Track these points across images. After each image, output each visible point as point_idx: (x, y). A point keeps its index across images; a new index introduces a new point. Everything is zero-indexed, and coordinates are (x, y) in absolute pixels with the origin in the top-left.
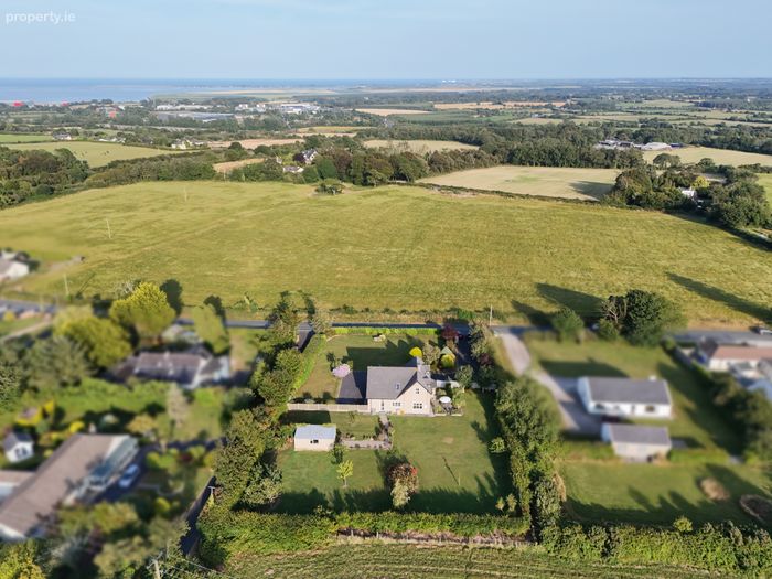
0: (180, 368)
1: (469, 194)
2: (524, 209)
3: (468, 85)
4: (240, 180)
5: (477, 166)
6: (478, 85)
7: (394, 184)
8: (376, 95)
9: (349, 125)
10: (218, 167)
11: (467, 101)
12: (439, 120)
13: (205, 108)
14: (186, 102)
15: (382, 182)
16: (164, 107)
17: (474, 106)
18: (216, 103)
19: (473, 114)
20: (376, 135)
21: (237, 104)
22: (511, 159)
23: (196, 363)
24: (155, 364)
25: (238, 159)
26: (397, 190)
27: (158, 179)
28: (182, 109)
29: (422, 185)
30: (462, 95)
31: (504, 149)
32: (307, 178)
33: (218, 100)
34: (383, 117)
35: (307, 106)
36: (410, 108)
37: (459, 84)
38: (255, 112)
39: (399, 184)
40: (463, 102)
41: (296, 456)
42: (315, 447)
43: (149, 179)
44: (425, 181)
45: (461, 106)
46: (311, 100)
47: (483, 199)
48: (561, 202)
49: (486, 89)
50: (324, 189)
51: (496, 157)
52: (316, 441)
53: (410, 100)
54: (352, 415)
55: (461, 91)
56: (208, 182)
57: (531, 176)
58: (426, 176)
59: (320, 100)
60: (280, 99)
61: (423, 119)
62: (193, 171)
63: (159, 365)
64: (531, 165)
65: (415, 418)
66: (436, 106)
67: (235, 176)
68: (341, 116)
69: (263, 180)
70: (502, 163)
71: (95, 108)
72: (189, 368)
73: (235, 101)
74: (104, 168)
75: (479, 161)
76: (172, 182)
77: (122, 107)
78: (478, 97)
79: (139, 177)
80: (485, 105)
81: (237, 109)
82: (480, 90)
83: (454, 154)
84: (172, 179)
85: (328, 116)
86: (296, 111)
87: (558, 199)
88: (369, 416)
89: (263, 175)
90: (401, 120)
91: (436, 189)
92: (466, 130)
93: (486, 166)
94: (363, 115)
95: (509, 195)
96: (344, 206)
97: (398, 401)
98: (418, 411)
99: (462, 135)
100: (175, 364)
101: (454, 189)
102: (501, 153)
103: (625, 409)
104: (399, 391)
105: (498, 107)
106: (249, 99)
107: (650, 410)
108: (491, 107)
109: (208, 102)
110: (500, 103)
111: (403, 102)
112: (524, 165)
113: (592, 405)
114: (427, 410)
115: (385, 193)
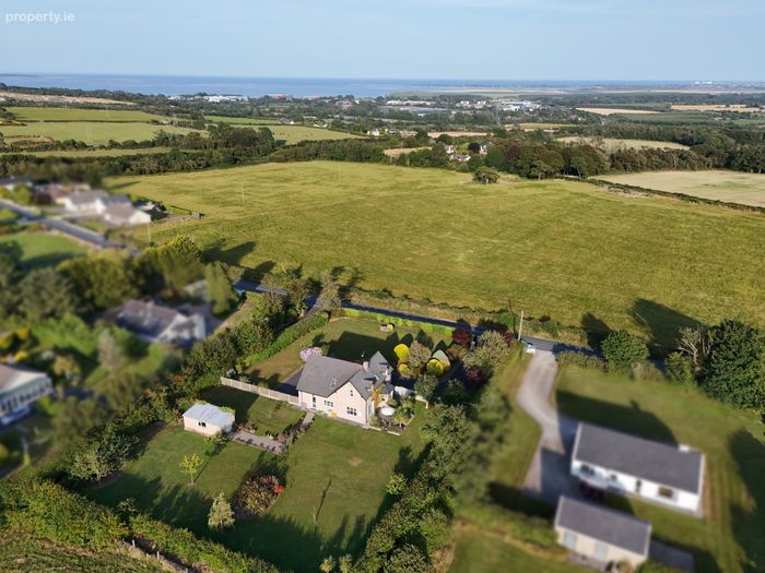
1: (640, 195)
2: (699, 215)
3: (727, 87)
4: (404, 164)
5: (680, 168)
6: (738, 87)
7: (562, 178)
8: (607, 96)
9: (562, 123)
10: (388, 153)
11: (714, 103)
12: (669, 121)
13: (428, 104)
15: (548, 175)
16: (393, 102)
17: (723, 108)
18: (440, 100)
19: (715, 116)
20: (572, 132)
21: (459, 101)
22: (729, 163)
28: (407, 105)
29: (591, 182)
30: (711, 97)
31: (722, 151)
33: (443, 98)
34: (604, 116)
35: (528, 104)
36: (641, 109)
37: (714, 86)
38: (473, 108)
39: (566, 178)
40: (708, 103)
44: (597, 178)
45: (703, 108)
46: (534, 99)
47: (656, 201)
48: (758, 213)
49: (748, 92)
50: (479, 179)
51: (709, 160)
53: (644, 100)
55: (712, 93)
56: (374, 164)
58: (604, 172)
59: (544, 99)
60: (506, 97)
61: (647, 119)
64: (756, 171)
66: (673, 107)
68: (558, 114)
70: (717, 167)
73: (458, 98)
74: (294, 146)
75: (684, 163)
80: (734, 108)
81: (458, 105)
82: (739, 93)
85: (542, 113)
86: (513, 108)
89: (427, 160)
90: (622, 119)
91: (606, 187)
92: (690, 131)
93: (693, 169)
94: (582, 114)
95: (694, 199)
99: (683, 136)
101: (626, 188)
102: (719, 155)
103: (627, 482)
104: (333, 389)
105: (752, 110)
106: (473, 97)
107: (666, 493)
108: (741, 110)
109: (434, 99)
110: (756, 106)
111: (636, 102)
112: (745, 171)
113: (576, 464)
114: (361, 418)
115: (544, 186)
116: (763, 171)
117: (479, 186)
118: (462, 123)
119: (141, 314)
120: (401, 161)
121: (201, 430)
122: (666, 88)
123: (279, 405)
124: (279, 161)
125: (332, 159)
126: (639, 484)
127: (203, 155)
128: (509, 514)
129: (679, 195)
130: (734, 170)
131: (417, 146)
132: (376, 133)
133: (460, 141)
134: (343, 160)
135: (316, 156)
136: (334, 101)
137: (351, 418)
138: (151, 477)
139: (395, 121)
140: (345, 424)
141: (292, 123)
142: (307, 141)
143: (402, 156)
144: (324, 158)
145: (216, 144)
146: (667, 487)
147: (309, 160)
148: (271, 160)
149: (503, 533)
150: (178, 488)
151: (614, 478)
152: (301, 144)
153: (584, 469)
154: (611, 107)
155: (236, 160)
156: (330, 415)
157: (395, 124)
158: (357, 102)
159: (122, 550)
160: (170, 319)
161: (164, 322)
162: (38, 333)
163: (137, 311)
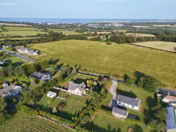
1: (142, 48)
2: (153, 52)
5: (152, 41)
8: (139, 23)
9: (128, 29)
10: (88, 38)
12: (152, 29)
13: (98, 25)
15: (123, 43)
16: (90, 24)
17: (165, 26)
19: (163, 28)
20: (130, 32)
21: (105, 24)
22: (163, 39)
28: (93, 25)
29: (132, 44)
30: (162, 23)
31: (162, 37)
33: (101, 23)
34: (137, 28)
35: (120, 25)
36: (146, 26)
37: (163, 20)
38: (108, 26)
40: (162, 24)
44: (133, 43)
45: (160, 26)
47: (145, 49)
49: (171, 22)
51: (159, 39)
53: (147, 24)
55: (163, 22)
57: (166, 44)
59: (124, 24)
60: (116, 23)
61: (147, 29)
64: (169, 41)
66: (154, 26)
68: (127, 27)
74: (67, 36)
80: (167, 26)
81: (105, 25)
85: (124, 27)
86: (117, 26)
88: (68, 93)
90: (141, 28)
91: (135, 46)
93: (155, 41)
94: (133, 27)
95: (153, 49)
96: (109, 48)
97: (74, 91)
101: (139, 46)
103: (126, 105)
104: (74, 89)
105: (171, 26)
106: (108, 23)
107: (133, 107)
108: (169, 26)
109: (99, 24)
111: (145, 24)
112: (167, 41)
113: (118, 102)
114: (80, 94)
115: (121, 46)
116: (170, 42)
117: (107, 45)
118: (105, 30)
119: (38, 75)
120: (91, 40)
121: (50, 96)
122: (152, 21)
123: (64, 92)
124: (64, 40)
125: (76, 39)
126: (128, 105)
127: (47, 39)
128: (105, 110)
129: (150, 48)
130: (164, 41)
131: (94, 36)
132: (86, 33)
133: (104, 34)
134: (78, 39)
135: (72, 39)
136: (77, 24)
137: (78, 94)
138: (42, 105)
139: (90, 29)
140: (77, 95)
141: (67, 30)
142: (70, 35)
143: (91, 38)
144: (74, 39)
145: (50, 36)
146: (133, 106)
147: (71, 39)
148: (62, 40)
149: (103, 113)
150: (47, 106)
151: (124, 104)
152: (69, 36)
153: (119, 103)
154: (139, 26)
155: (55, 40)
156: (74, 94)
157: (90, 30)
158: (82, 25)
159: (38, 116)
160: (43, 76)
161: (42, 76)
162: (18, 78)
163: (37, 74)
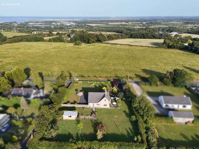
0: (26, 93)
1: (119, 45)
2: (136, 49)
3: (118, 18)
4: (51, 42)
5: (122, 38)
6: (121, 18)
7: (97, 43)
9: (84, 28)
10: (45, 38)
11: (118, 22)
13: (43, 24)
14: (37, 22)
15: (93, 42)
16: (31, 23)
17: (120, 23)
19: (120, 25)
20: (92, 31)
21: (52, 23)
22: (131, 36)
23: (32, 91)
24: (18, 91)
25: (51, 36)
26: (97, 44)
27: (27, 41)
28: (36, 24)
29: (105, 43)
30: (116, 20)
31: (129, 34)
32: (71, 41)
33: (46, 22)
34: (94, 26)
35: (72, 23)
36: (102, 24)
37: (115, 18)
38: (57, 25)
39: (98, 43)
40: (117, 22)
41: (64, 121)
42: (70, 118)
43: (24, 41)
45: (116, 23)
48: (147, 47)
49: (123, 19)
50: (76, 44)
51: (127, 36)
52: (71, 116)
53: (101, 22)
54: (83, 108)
56: (42, 42)
58: (106, 41)
59: (76, 22)
60: (64, 22)
62: (38, 39)
63: (20, 92)
64: (137, 38)
65: (104, 109)
66: (109, 23)
67: (50, 41)
68: (81, 26)
69: (58, 42)
70: (129, 38)
71: (11, 24)
72: (29, 93)
73: (51, 22)
74: (11, 38)
75: (122, 37)
76: (31, 42)
77: (19, 23)
78: (121, 21)
79: (21, 40)
80: (123, 23)
81: (52, 24)
82: (122, 19)
83: (115, 35)
84: (31, 41)
85: (78, 26)
86: (69, 25)
87: (146, 46)
88: (89, 108)
89: (58, 40)
90: (99, 27)
92: (118, 29)
93: (124, 39)
94: (88, 26)
95: (131, 46)
96: (82, 48)
97: (98, 103)
98: (105, 107)
100: (25, 91)
101: (115, 44)
102: (129, 35)
105: (127, 24)
106: (55, 21)
108: (125, 24)
109: (43, 22)
110: (127, 23)
111: (100, 22)
112: (135, 38)
113: (164, 105)
115: (94, 45)
116: (139, 38)
118: (57, 29)
122: (104, 19)
126: (178, 106)
129: (128, 45)
130: (133, 38)
139: (33, 29)
151: (173, 106)
153: (166, 106)
154: (94, 24)
157: (37, 30)
